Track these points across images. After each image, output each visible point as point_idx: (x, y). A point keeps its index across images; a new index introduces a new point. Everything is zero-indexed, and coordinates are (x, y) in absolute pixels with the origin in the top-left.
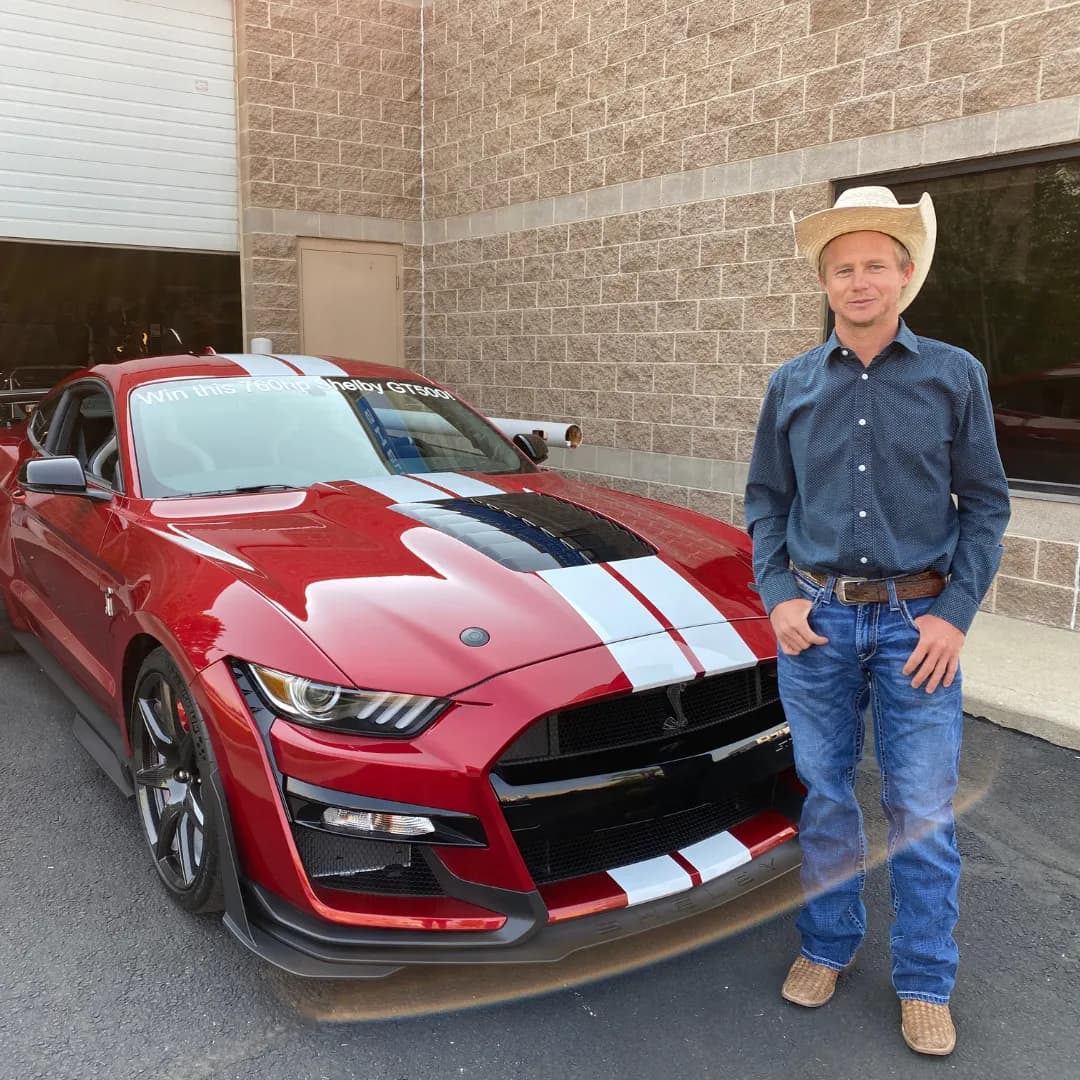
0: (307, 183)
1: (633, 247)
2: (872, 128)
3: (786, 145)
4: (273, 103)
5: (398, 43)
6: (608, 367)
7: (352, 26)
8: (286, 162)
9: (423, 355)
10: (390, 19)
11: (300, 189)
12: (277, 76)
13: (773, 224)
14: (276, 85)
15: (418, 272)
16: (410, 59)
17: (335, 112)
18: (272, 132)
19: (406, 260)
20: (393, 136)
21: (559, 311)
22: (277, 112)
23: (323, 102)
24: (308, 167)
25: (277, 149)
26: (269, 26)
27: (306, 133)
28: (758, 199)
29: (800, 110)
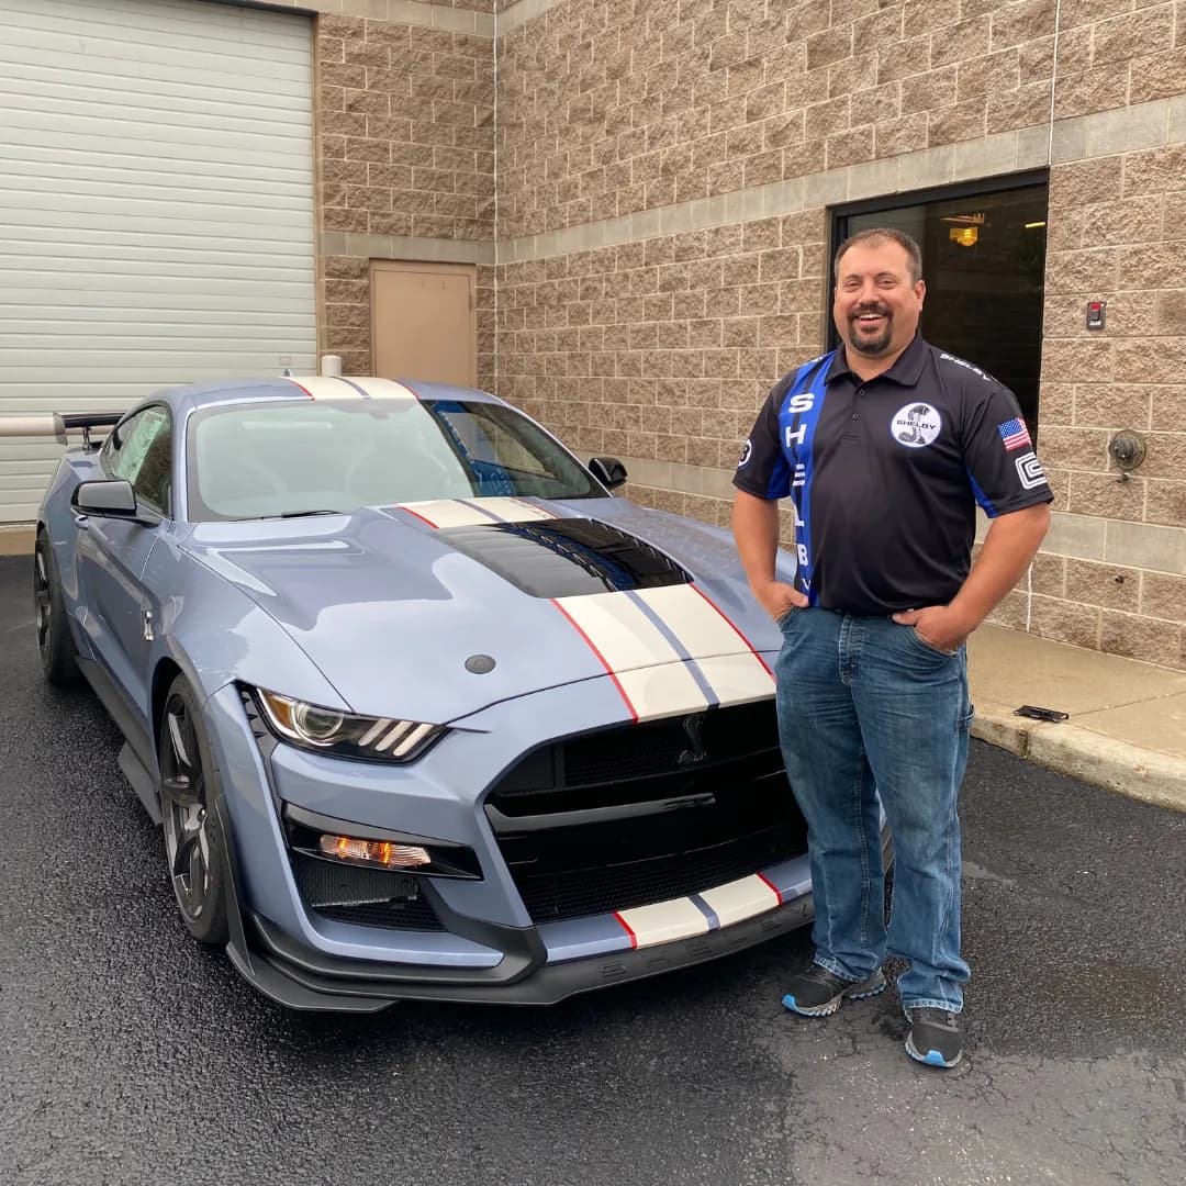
0: (379, 208)
1: (669, 268)
2: (858, 158)
3: (790, 174)
4: (347, 133)
5: (470, 73)
6: (650, 383)
7: (425, 58)
8: (359, 188)
9: (496, 370)
10: (462, 50)
11: (373, 214)
12: (351, 107)
13: (781, 248)
14: (350, 117)
15: (491, 291)
16: (482, 87)
17: (409, 140)
18: (345, 160)
19: (479, 279)
20: (465, 160)
21: (609, 328)
22: (350, 141)
23: (395, 130)
24: (382, 192)
25: (351, 176)
26: (344, 62)
27: (379, 160)
28: (769, 223)
29: (801, 140)
